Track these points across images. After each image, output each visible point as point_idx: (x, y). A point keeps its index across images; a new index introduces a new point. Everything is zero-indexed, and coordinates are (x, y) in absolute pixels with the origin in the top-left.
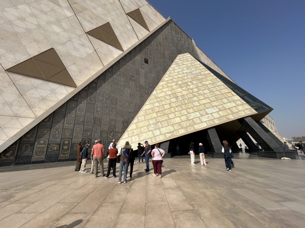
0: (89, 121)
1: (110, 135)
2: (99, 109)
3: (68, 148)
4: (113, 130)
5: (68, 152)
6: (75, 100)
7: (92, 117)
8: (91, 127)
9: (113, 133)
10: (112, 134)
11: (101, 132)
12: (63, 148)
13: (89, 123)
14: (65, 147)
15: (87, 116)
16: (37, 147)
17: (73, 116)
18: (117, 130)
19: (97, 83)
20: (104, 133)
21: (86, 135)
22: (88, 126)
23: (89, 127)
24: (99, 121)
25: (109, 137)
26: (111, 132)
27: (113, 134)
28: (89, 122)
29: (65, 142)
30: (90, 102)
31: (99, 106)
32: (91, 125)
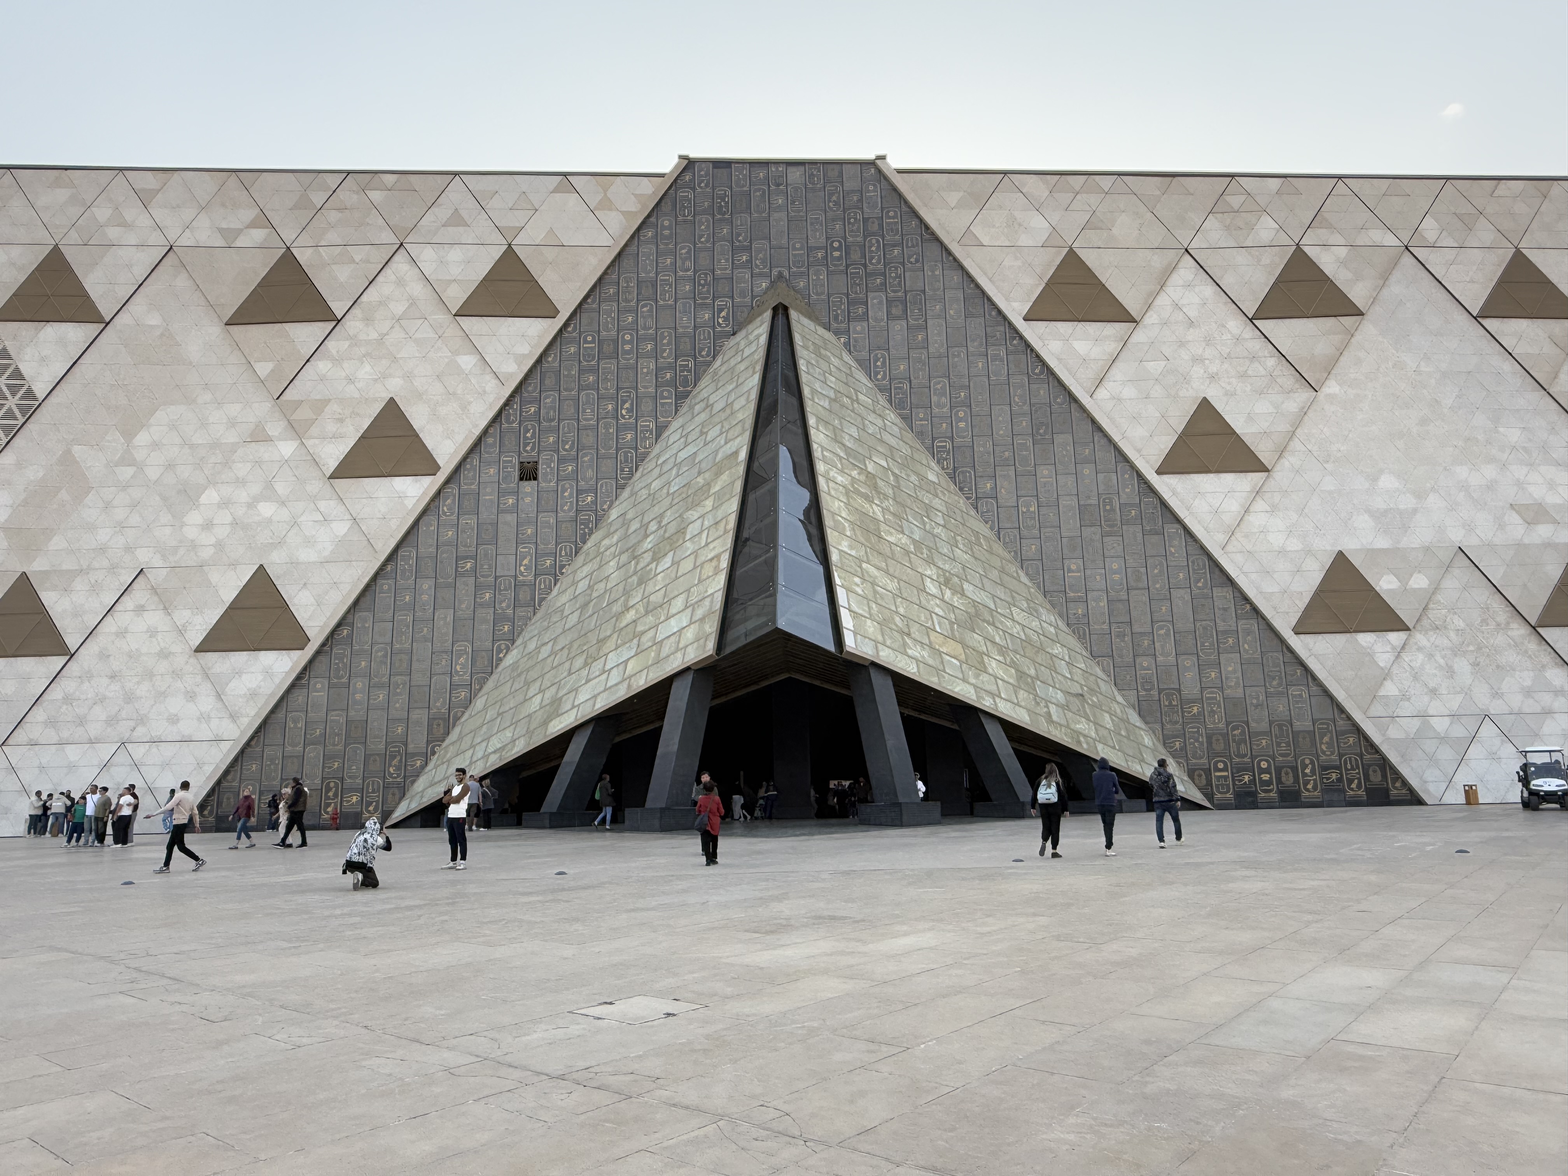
0: (337, 731)
1: (390, 765)
2: (358, 696)
4: (399, 751)
6: (303, 686)
7: (343, 720)
8: (340, 747)
9: (398, 758)
10: (395, 762)
11: (367, 757)
13: (337, 737)
17: (300, 725)
18: (411, 748)
19: (352, 625)
20: (375, 761)
21: (330, 768)
25: (389, 772)
26: (395, 757)
27: (401, 761)
28: (336, 734)
30: (336, 681)
31: (359, 685)
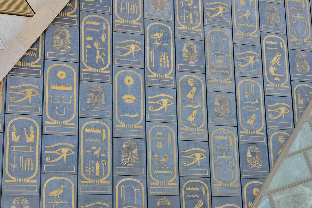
2: (129, 99)
6: (34, 72)
7: (107, 136)
8: (105, 181)
13: (98, 165)
15: (87, 135)
17: (30, 139)
22: (94, 177)
23: (97, 181)
24: (136, 152)
28: (97, 159)
32: (106, 172)
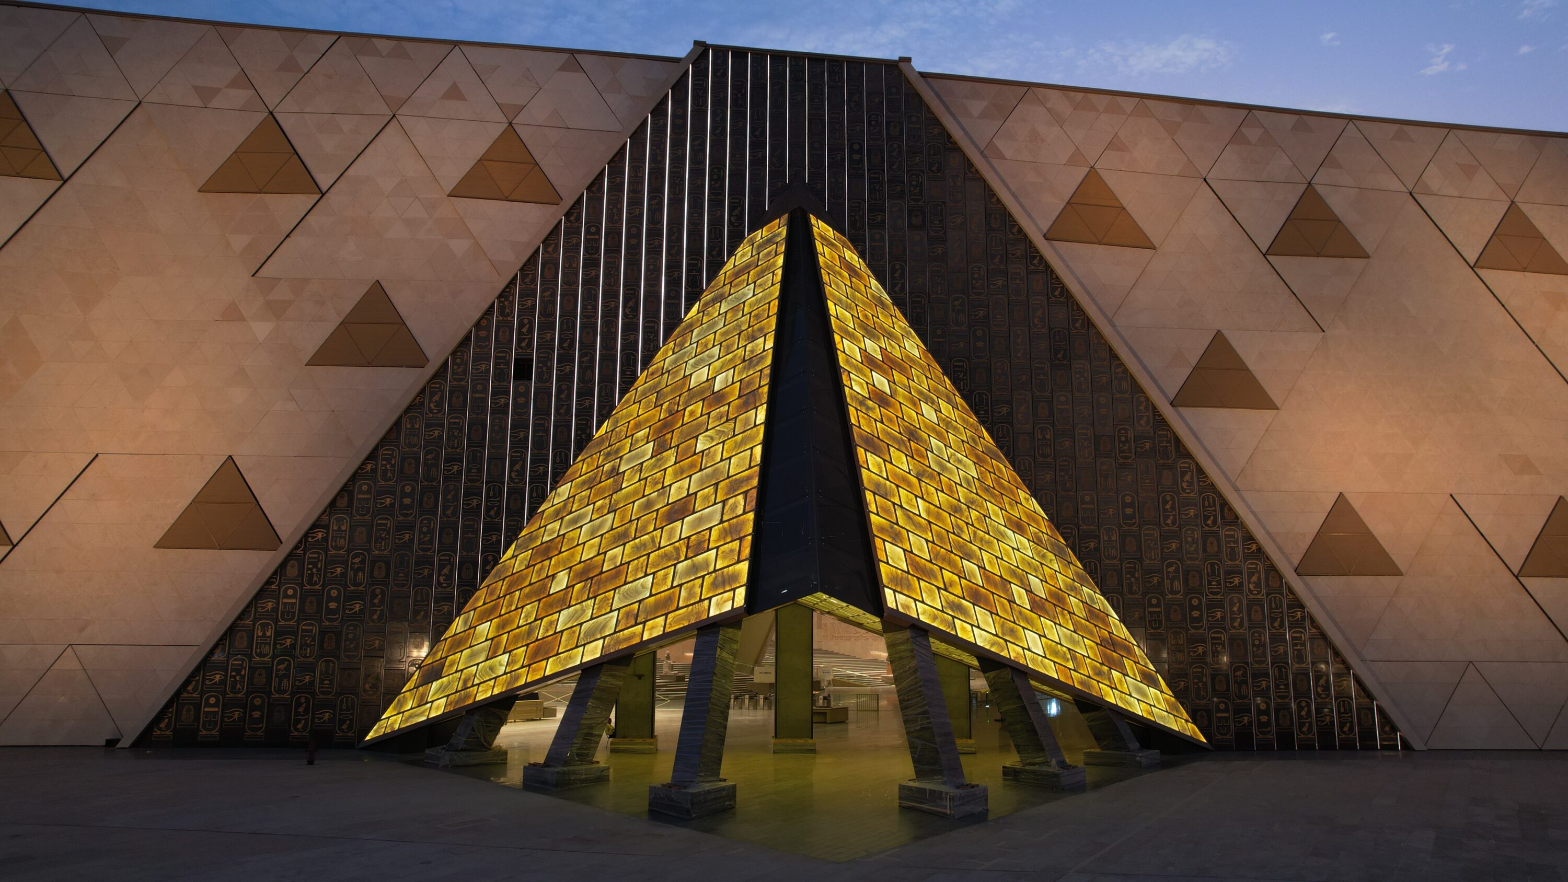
0: (308, 642)
2: (332, 605)
3: (262, 716)
5: (261, 725)
6: (273, 591)
12: (251, 716)
13: (309, 649)
14: (256, 714)
16: (204, 711)
17: (268, 634)
21: (301, 681)
22: (305, 657)
23: (308, 660)
28: (308, 646)
29: (255, 702)
30: (309, 587)
32: (314, 654)
